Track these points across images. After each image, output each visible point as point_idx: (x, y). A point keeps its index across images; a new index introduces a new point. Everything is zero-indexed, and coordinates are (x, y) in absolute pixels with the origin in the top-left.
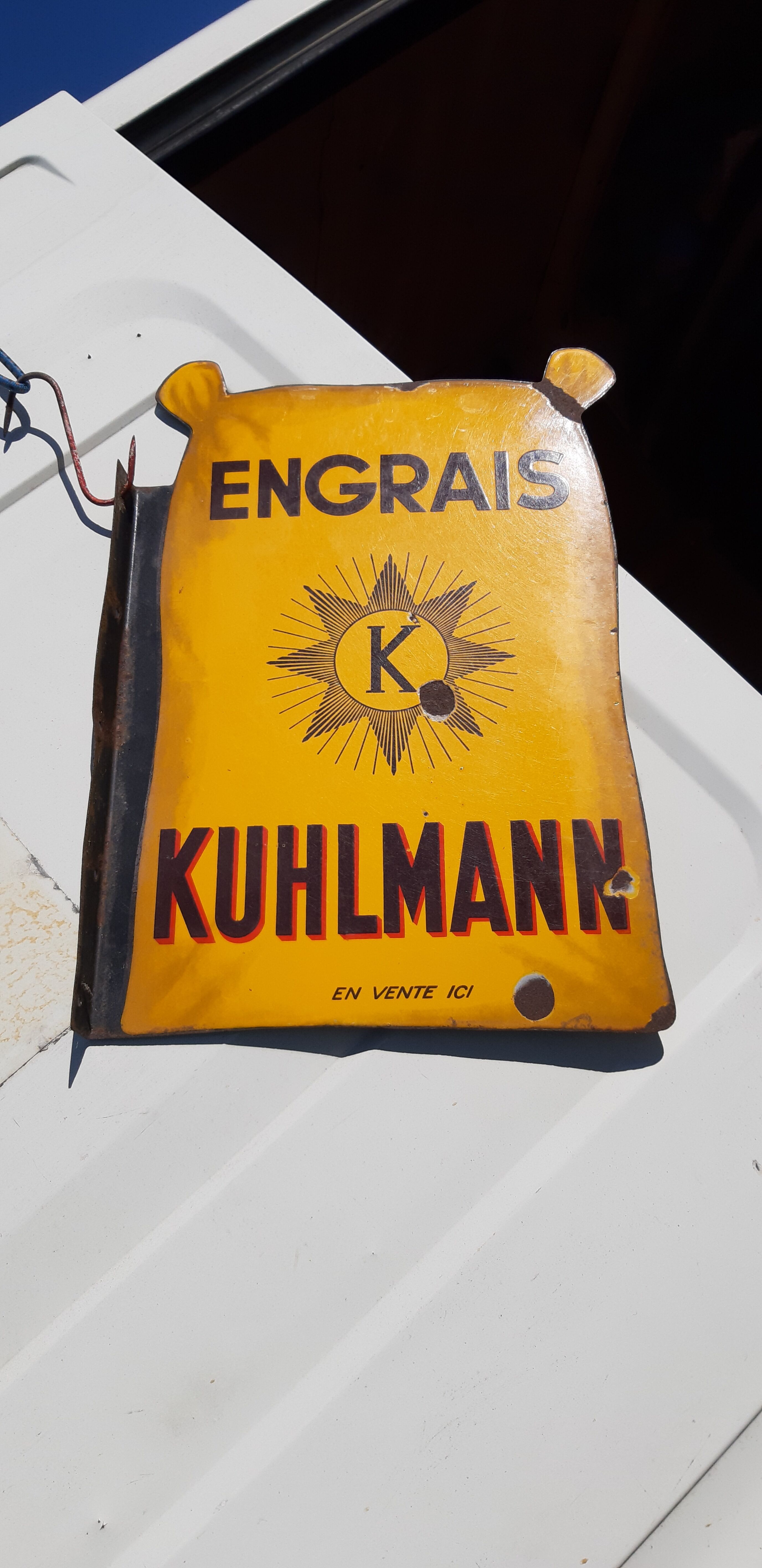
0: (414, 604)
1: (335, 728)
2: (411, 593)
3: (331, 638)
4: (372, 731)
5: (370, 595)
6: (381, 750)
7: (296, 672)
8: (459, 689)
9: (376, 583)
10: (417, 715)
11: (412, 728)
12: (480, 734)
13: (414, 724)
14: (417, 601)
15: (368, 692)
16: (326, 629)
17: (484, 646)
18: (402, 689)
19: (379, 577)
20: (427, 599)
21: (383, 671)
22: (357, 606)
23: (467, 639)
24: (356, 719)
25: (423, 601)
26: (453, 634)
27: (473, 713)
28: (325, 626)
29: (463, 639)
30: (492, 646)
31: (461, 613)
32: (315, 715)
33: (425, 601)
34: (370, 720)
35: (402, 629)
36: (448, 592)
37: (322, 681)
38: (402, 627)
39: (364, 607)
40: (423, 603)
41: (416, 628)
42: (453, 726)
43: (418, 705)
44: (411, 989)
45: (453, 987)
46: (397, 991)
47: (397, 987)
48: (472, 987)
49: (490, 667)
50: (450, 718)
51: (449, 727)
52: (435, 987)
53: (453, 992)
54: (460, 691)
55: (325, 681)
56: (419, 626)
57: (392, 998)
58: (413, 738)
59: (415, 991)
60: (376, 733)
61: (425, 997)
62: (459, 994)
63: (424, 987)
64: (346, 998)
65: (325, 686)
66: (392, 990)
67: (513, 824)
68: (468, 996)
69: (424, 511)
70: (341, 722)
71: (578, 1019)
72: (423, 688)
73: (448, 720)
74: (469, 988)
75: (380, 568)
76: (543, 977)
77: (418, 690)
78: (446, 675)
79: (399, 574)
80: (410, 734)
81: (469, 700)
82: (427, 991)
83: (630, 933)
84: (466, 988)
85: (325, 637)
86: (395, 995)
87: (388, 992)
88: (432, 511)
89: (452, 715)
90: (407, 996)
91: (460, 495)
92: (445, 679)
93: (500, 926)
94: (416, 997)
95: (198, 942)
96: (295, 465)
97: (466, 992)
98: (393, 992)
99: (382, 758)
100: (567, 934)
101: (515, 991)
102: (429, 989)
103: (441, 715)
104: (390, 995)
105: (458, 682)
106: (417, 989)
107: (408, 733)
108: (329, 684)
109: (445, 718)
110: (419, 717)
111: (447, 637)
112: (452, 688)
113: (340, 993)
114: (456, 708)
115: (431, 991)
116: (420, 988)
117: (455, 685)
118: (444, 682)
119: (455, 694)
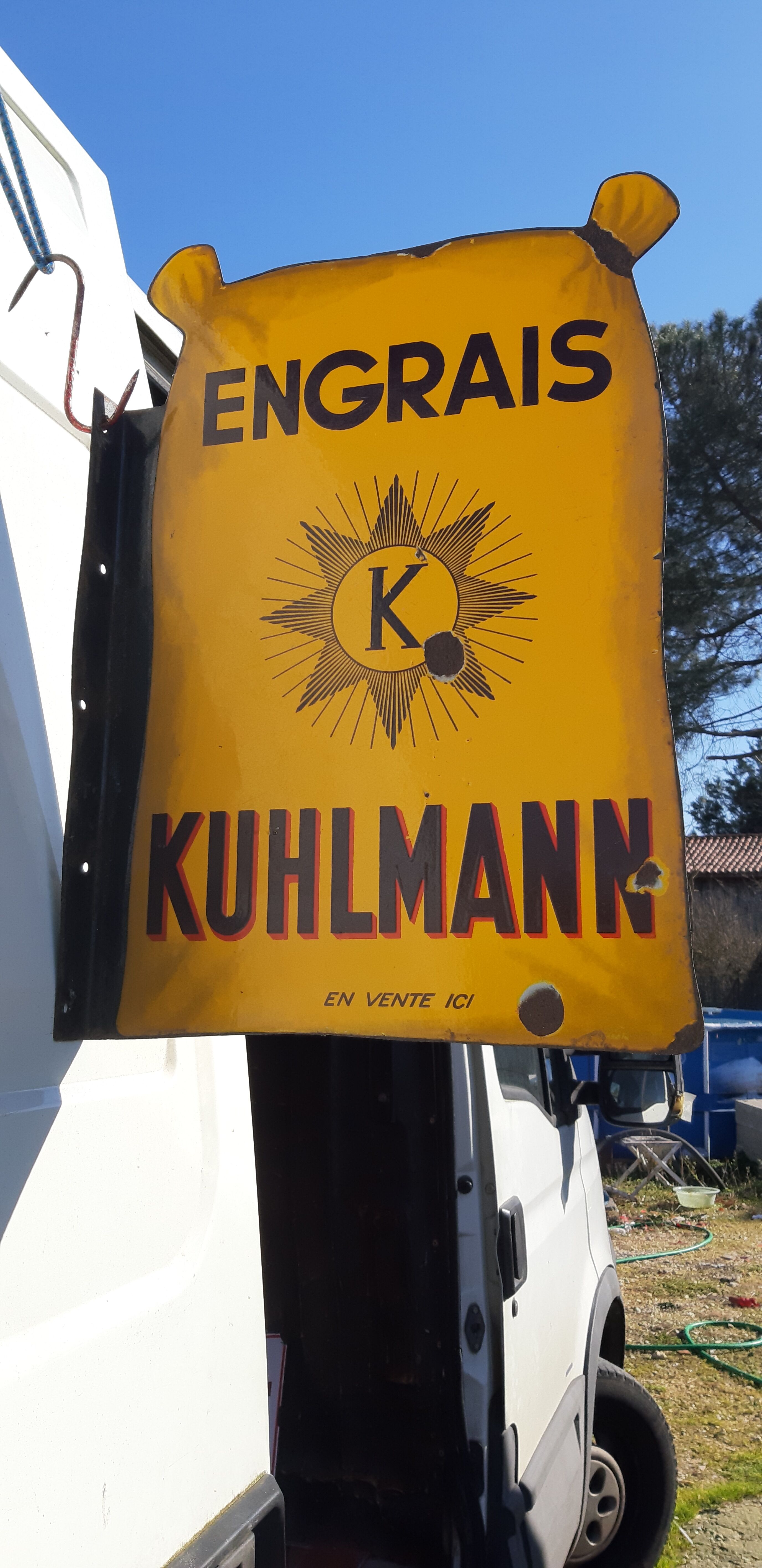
0: (422, 536)
1: (331, 695)
2: (419, 523)
3: (329, 585)
4: (370, 697)
5: (373, 528)
6: (380, 719)
7: (290, 629)
8: (470, 641)
9: (380, 513)
10: (421, 676)
11: (415, 692)
12: (492, 698)
13: (417, 687)
14: (425, 533)
15: (367, 649)
16: (323, 574)
17: (500, 585)
18: (405, 644)
19: (383, 505)
20: (437, 530)
21: (385, 623)
22: (358, 543)
23: (481, 578)
24: (353, 683)
25: (432, 533)
26: (465, 573)
27: (484, 671)
28: (323, 571)
29: (476, 578)
30: (510, 586)
31: (475, 544)
32: (309, 680)
33: (434, 532)
34: (368, 683)
35: (407, 569)
36: (461, 519)
37: (318, 638)
38: (407, 566)
39: (366, 544)
40: (432, 535)
41: (423, 568)
42: (461, 688)
43: (422, 664)
44: (407, 995)
45: (452, 996)
46: (392, 998)
47: (392, 994)
48: (473, 996)
49: (506, 612)
50: (458, 678)
51: (456, 689)
52: (433, 995)
53: (452, 1001)
54: (470, 643)
55: (321, 639)
56: (427, 565)
57: (387, 1005)
58: (416, 704)
59: (410, 999)
60: (374, 699)
61: (421, 1005)
62: (458, 1004)
63: (421, 994)
64: (339, 1004)
65: (321, 644)
66: (387, 997)
67: (526, 805)
68: (467, 1007)
69: (437, 415)
70: (336, 688)
71: (590, 1036)
72: (428, 643)
73: (455, 681)
74: (469, 998)
75: (385, 494)
76: (552, 987)
77: (423, 645)
78: (455, 624)
79: (406, 499)
80: (412, 699)
81: (481, 655)
82: (424, 999)
83: (654, 937)
84: (465, 997)
85: (323, 584)
86: (390, 1002)
87: (383, 998)
88: (446, 414)
89: (460, 674)
90: (402, 1004)
91: (480, 390)
92: (453, 629)
93: (506, 927)
94: (412, 1005)
95: (190, 939)
96: (294, 367)
97: (466, 1002)
98: (388, 999)
99: (381, 729)
100: (581, 937)
101: (520, 1002)
102: (426, 997)
103: (448, 675)
104: (384, 1002)
105: (470, 632)
106: (413, 997)
107: (410, 699)
108: (325, 642)
109: (453, 678)
110: (422, 679)
111: (458, 578)
112: (462, 640)
113: (333, 999)
114: (465, 665)
115: (428, 1000)
116: (416, 996)
117: (465, 637)
118: (453, 633)
119: (465, 647)
